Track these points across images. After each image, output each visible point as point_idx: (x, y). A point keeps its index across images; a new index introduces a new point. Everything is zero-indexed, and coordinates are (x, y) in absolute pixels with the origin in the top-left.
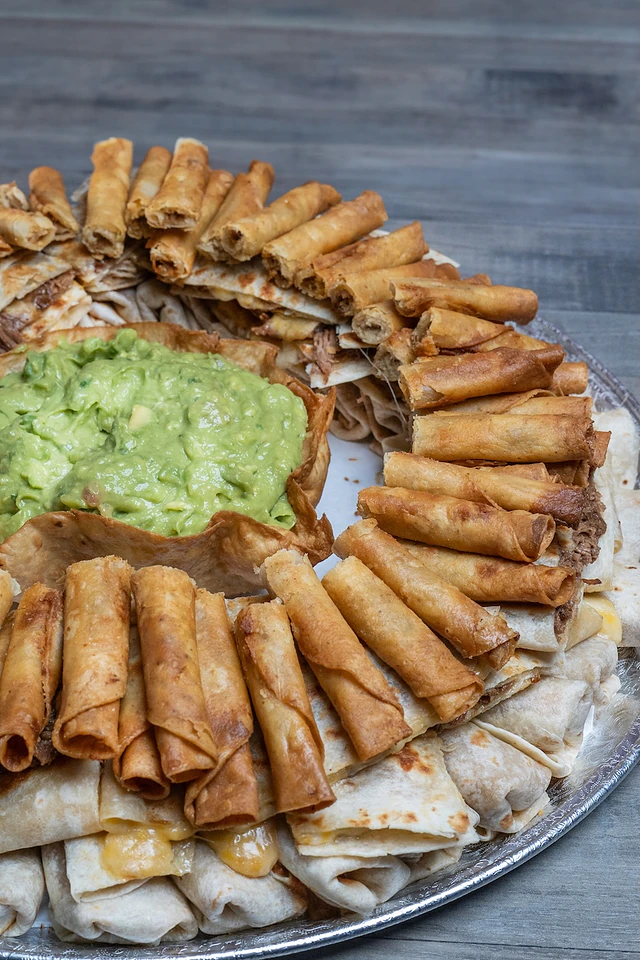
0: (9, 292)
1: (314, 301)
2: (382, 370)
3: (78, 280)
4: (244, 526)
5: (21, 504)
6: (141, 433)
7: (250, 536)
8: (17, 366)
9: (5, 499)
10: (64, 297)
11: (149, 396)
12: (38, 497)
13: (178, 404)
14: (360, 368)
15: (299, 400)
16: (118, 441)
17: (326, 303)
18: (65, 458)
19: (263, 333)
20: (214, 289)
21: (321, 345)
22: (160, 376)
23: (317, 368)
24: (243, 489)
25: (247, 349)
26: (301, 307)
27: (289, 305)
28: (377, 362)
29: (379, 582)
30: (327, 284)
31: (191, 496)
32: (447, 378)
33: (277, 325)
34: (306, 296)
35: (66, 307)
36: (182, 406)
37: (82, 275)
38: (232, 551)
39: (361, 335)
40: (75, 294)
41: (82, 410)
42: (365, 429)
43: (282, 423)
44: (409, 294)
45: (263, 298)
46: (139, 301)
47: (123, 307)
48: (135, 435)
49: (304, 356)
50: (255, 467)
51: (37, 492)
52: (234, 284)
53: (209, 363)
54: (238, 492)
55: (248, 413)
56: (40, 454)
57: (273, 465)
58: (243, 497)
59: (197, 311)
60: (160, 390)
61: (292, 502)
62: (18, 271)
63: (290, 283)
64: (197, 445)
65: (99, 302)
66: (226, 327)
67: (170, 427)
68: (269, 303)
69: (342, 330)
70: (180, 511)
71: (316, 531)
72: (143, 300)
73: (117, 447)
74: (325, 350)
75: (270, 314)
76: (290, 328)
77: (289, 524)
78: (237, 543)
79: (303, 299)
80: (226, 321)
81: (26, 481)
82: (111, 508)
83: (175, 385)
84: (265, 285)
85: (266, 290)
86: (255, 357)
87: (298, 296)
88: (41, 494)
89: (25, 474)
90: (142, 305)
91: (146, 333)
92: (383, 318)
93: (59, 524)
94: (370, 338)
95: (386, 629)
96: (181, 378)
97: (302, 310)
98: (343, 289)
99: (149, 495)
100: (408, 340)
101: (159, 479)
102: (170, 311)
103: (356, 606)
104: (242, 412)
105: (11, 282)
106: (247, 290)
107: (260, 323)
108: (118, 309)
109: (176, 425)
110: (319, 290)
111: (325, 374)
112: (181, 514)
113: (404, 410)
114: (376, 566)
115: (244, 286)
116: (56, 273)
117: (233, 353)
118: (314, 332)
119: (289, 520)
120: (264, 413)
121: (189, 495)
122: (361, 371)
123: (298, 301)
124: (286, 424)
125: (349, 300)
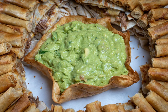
0: (41, 14)
1: (119, 6)
2: (140, 25)
3: (57, 5)
4: (119, 79)
5: (63, 80)
6: (89, 57)
7: (120, 80)
8: (49, 35)
9: (59, 79)
10: (54, 11)
11: (86, 43)
12: (67, 77)
13: (94, 45)
14: (133, 23)
15: (122, 37)
16: (84, 60)
17: (122, 7)
18: (70, 64)
19: (106, 14)
20: (91, 4)
21: (122, 18)
22: (87, 37)
23: (123, 25)
24: (116, 69)
25: (103, 20)
26: (115, 8)
27: (112, 7)
28: (138, 22)
29: (159, 96)
30: (122, 3)
31: (105, 73)
32: (160, 31)
33: (109, 12)
34: (116, 5)
35: (55, 14)
36: (96, 46)
37: (57, 4)
38: (116, 83)
39: (134, 17)
40: (57, 10)
41: (71, 50)
42: (133, 34)
43: (120, 46)
44: (146, 6)
45: (105, 6)
46: (71, 6)
47: (67, 9)
48: (88, 58)
49: (117, 20)
50: (117, 61)
51: (67, 76)
52: (97, 2)
53: (96, 28)
54: (115, 69)
55: (112, 45)
56: (66, 66)
57: (121, 59)
58: (116, 70)
59: (86, 7)
60: (88, 41)
61: (127, 67)
62: (42, 7)
63: (112, 2)
64: (102, 58)
65: (61, 8)
66: (94, 10)
67: (95, 53)
68: (107, 7)
69: (128, 14)
70: (103, 77)
71: (134, 74)
72: (72, 6)
73: (84, 62)
74: (124, 20)
75: (107, 9)
76: (113, 13)
77: (127, 73)
78: (117, 82)
79: (115, 5)
80: (94, 9)
81: (64, 74)
82: (87, 80)
83: (92, 39)
84: (105, 2)
85: (105, 4)
86: (105, 21)
87: (114, 5)
88: (68, 76)
89: (63, 72)
90: (72, 7)
91: (77, 18)
92: (139, 12)
93: (76, 86)
94: (136, 17)
95: (163, 109)
96: (93, 37)
97: (116, 9)
98: (127, 5)
99: (95, 74)
100: (146, 18)
101: (96, 70)
102: (79, 8)
103: (155, 105)
104: (110, 45)
105: (41, 11)
106: (101, 4)
107: (105, 12)
108: (66, 9)
109: (96, 52)
110: (120, 4)
111: (125, 27)
112: (103, 78)
113: (146, 33)
114: (157, 92)
115: (99, 3)
116: (51, 6)
117: (100, 22)
118: (120, 14)
119: (127, 72)
120: (115, 44)
121: (104, 72)
122: (134, 24)
123: (115, 6)
124: (121, 46)
125: (129, 7)
